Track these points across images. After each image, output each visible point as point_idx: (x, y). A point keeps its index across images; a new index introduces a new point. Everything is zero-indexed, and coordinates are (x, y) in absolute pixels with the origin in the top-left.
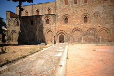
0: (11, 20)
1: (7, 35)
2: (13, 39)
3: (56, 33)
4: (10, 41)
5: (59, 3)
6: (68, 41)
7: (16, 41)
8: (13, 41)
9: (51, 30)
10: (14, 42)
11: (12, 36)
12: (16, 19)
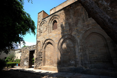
0: (43, 22)
1: (35, 51)
2: (46, 58)
4: (40, 64)
7: (52, 64)
8: (46, 63)
10: (48, 66)
11: (44, 52)
12: (52, 17)
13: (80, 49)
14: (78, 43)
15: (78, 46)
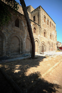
3: (41, 43)
5: (42, 18)
6: (46, 51)
9: (38, 40)
13: (7, 44)
14: (6, 40)
15: (6, 42)
